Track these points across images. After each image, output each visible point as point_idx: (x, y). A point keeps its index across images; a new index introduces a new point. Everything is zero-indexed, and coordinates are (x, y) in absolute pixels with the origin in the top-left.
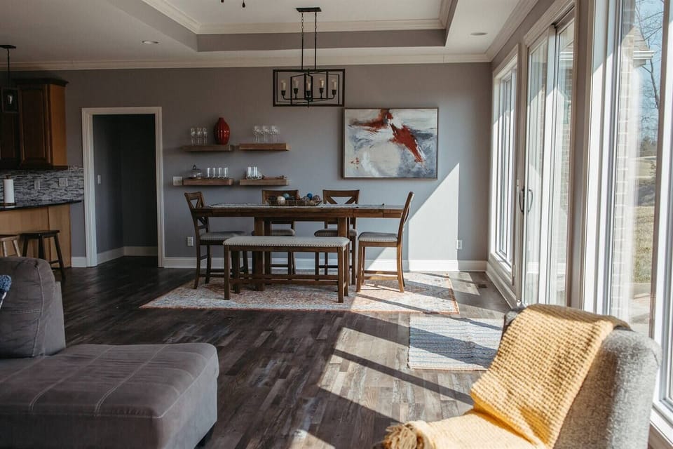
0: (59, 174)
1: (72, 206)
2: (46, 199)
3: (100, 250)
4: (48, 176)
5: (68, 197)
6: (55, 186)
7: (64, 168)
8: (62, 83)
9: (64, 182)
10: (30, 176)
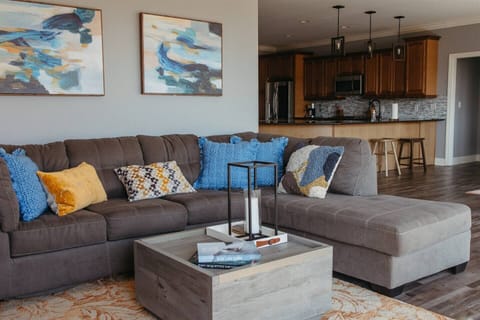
0: (431, 101)
1: (438, 122)
2: (421, 118)
3: (456, 155)
4: (424, 102)
5: (436, 117)
6: (427, 109)
7: (435, 97)
8: (437, 38)
9: (434, 106)
10: (412, 103)
